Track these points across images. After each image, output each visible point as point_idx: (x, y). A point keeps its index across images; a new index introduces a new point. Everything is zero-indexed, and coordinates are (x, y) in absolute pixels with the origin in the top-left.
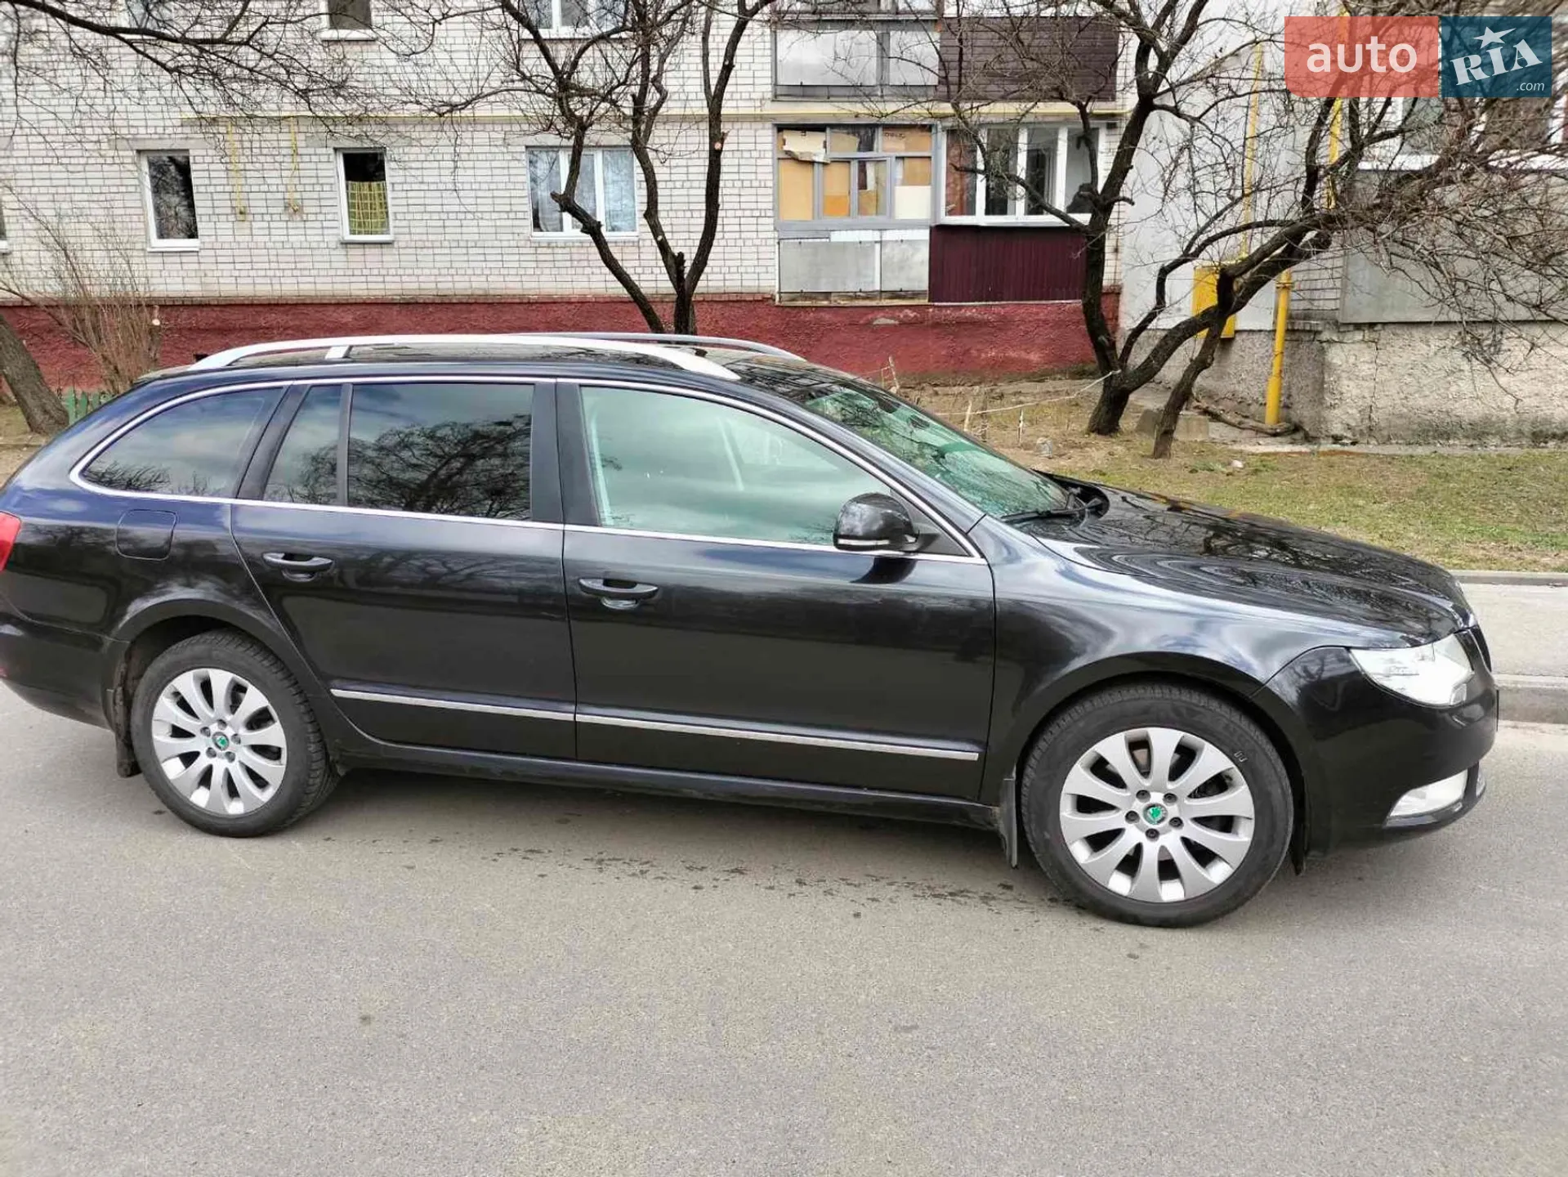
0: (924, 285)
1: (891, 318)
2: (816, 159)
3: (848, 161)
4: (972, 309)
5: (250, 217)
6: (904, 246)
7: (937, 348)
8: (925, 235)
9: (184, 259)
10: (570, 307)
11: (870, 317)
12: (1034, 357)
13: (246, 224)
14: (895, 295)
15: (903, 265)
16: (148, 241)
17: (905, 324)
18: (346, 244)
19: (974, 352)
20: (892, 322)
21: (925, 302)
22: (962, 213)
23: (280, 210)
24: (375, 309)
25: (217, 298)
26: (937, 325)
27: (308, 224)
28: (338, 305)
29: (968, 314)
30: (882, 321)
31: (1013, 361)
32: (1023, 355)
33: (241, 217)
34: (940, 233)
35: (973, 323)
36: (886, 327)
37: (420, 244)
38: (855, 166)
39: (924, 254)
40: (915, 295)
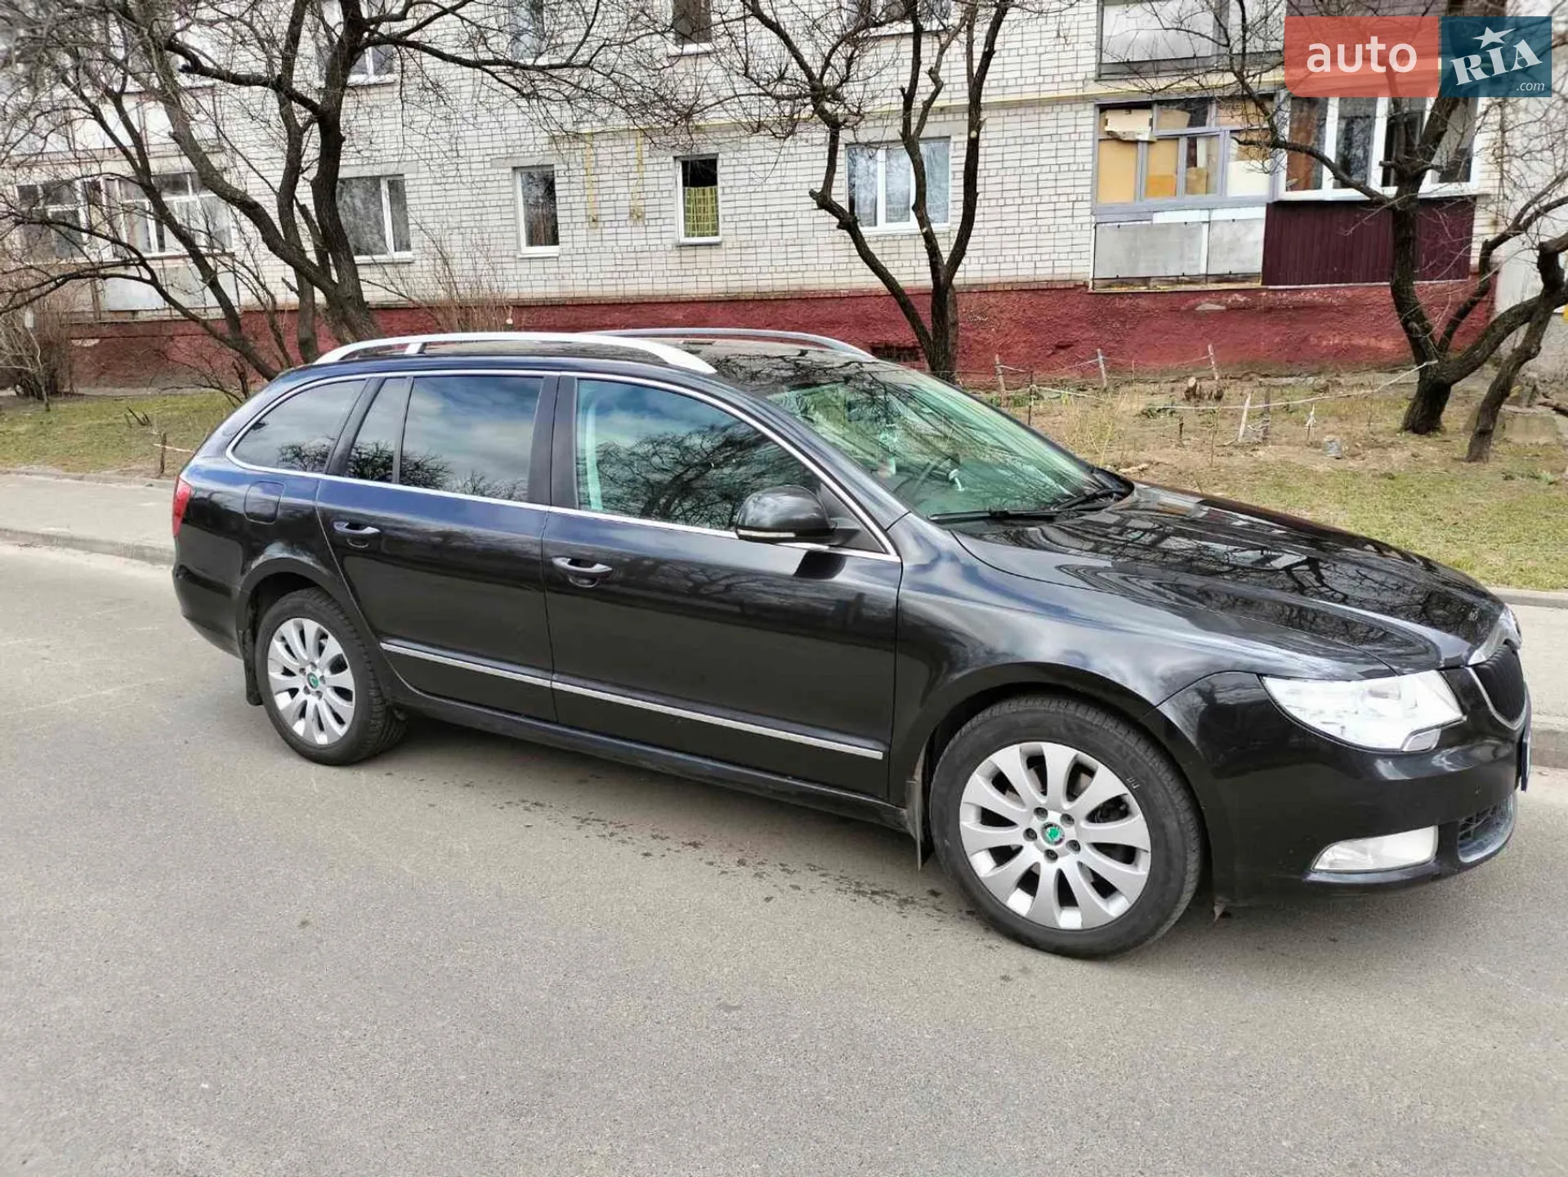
0: (1257, 266)
1: (1218, 303)
2: (1140, 138)
3: (1176, 138)
4: (1313, 292)
5: (601, 225)
6: (1235, 225)
7: (1268, 335)
8: (1261, 212)
9: (547, 264)
10: (878, 300)
11: (1192, 302)
12: (1386, 345)
13: (598, 231)
14: (1221, 278)
15: (1234, 246)
16: (519, 248)
17: (1233, 309)
18: (681, 246)
19: (1313, 340)
20: (1218, 307)
21: (1258, 285)
22: (1306, 188)
23: (625, 217)
24: (703, 307)
25: (572, 299)
26: (1269, 310)
27: (649, 229)
28: (672, 303)
29: (1308, 297)
30: (1207, 306)
31: (1359, 348)
32: (1373, 342)
33: (593, 224)
34: (1278, 211)
35: (1312, 307)
36: (1209, 314)
37: (745, 244)
38: (1184, 143)
39: (1259, 233)
40: (1246, 277)
